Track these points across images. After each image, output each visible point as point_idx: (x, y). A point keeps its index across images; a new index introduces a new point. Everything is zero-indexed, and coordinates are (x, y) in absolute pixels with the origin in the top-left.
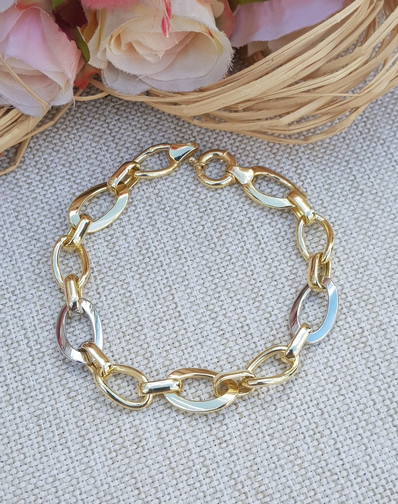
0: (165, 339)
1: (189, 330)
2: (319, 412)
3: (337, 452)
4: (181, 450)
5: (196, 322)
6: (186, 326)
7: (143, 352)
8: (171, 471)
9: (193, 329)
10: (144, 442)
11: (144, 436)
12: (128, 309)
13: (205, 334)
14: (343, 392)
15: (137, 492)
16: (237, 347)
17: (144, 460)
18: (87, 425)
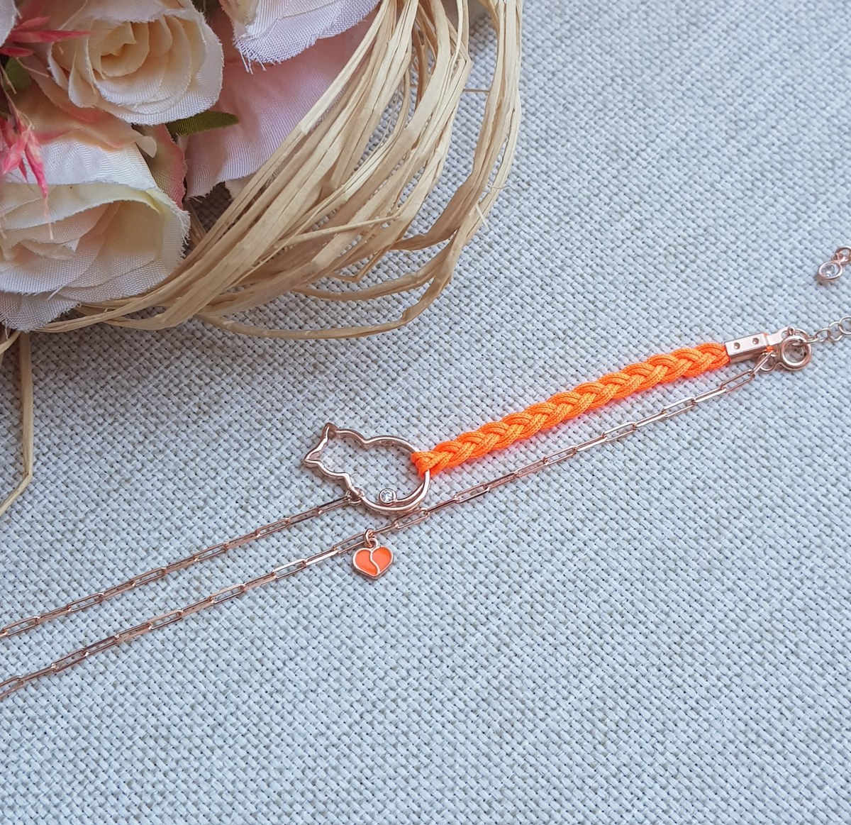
0: (353, 377)
1: (379, 399)
2: (339, 611)
3: (293, 654)
4: (214, 464)
5: (394, 403)
6: (384, 394)
7: (323, 359)
8: (182, 465)
9: (383, 403)
10: (206, 418)
11: (213, 414)
12: (375, 313)
13: (383, 422)
14: (381, 631)
15: (141, 438)
16: (383, 470)
17: (184, 427)
18: (200, 343)
